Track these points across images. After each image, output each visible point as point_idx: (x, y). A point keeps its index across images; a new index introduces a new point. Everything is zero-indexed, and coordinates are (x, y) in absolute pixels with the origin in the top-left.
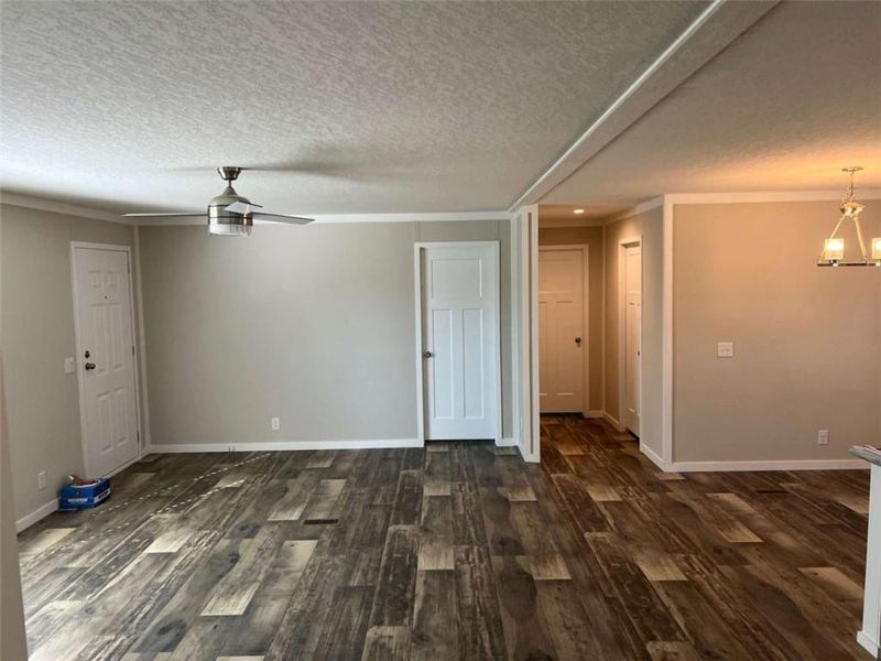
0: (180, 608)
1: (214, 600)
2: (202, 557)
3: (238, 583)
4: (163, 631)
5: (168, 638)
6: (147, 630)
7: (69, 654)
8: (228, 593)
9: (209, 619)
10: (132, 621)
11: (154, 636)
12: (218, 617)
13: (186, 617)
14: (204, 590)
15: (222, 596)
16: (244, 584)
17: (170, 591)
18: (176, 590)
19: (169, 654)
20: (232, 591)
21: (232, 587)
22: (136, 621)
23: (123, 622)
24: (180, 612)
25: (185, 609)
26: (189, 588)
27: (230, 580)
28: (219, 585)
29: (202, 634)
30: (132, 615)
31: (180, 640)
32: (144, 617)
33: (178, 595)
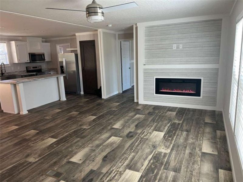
0: (127, 142)
1: (118, 142)
2: (116, 162)
3: (109, 146)
4: (132, 136)
5: (131, 134)
6: (136, 137)
7: (154, 135)
8: (113, 144)
9: (120, 137)
10: (140, 141)
11: (134, 135)
12: (118, 137)
13: (126, 139)
14: (120, 146)
15: (115, 143)
16: (107, 146)
17: (130, 148)
18: (128, 148)
19: (131, 131)
20: (112, 144)
21: (111, 145)
22: (139, 140)
23: (143, 141)
24: (128, 140)
25: (126, 141)
26: (124, 148)
27: (111, 148)
28: (115, 147)
29: (123, 133)
30: (141, 143)
31: (128, 133)
32: (137, 141)
33: (128, 146)
